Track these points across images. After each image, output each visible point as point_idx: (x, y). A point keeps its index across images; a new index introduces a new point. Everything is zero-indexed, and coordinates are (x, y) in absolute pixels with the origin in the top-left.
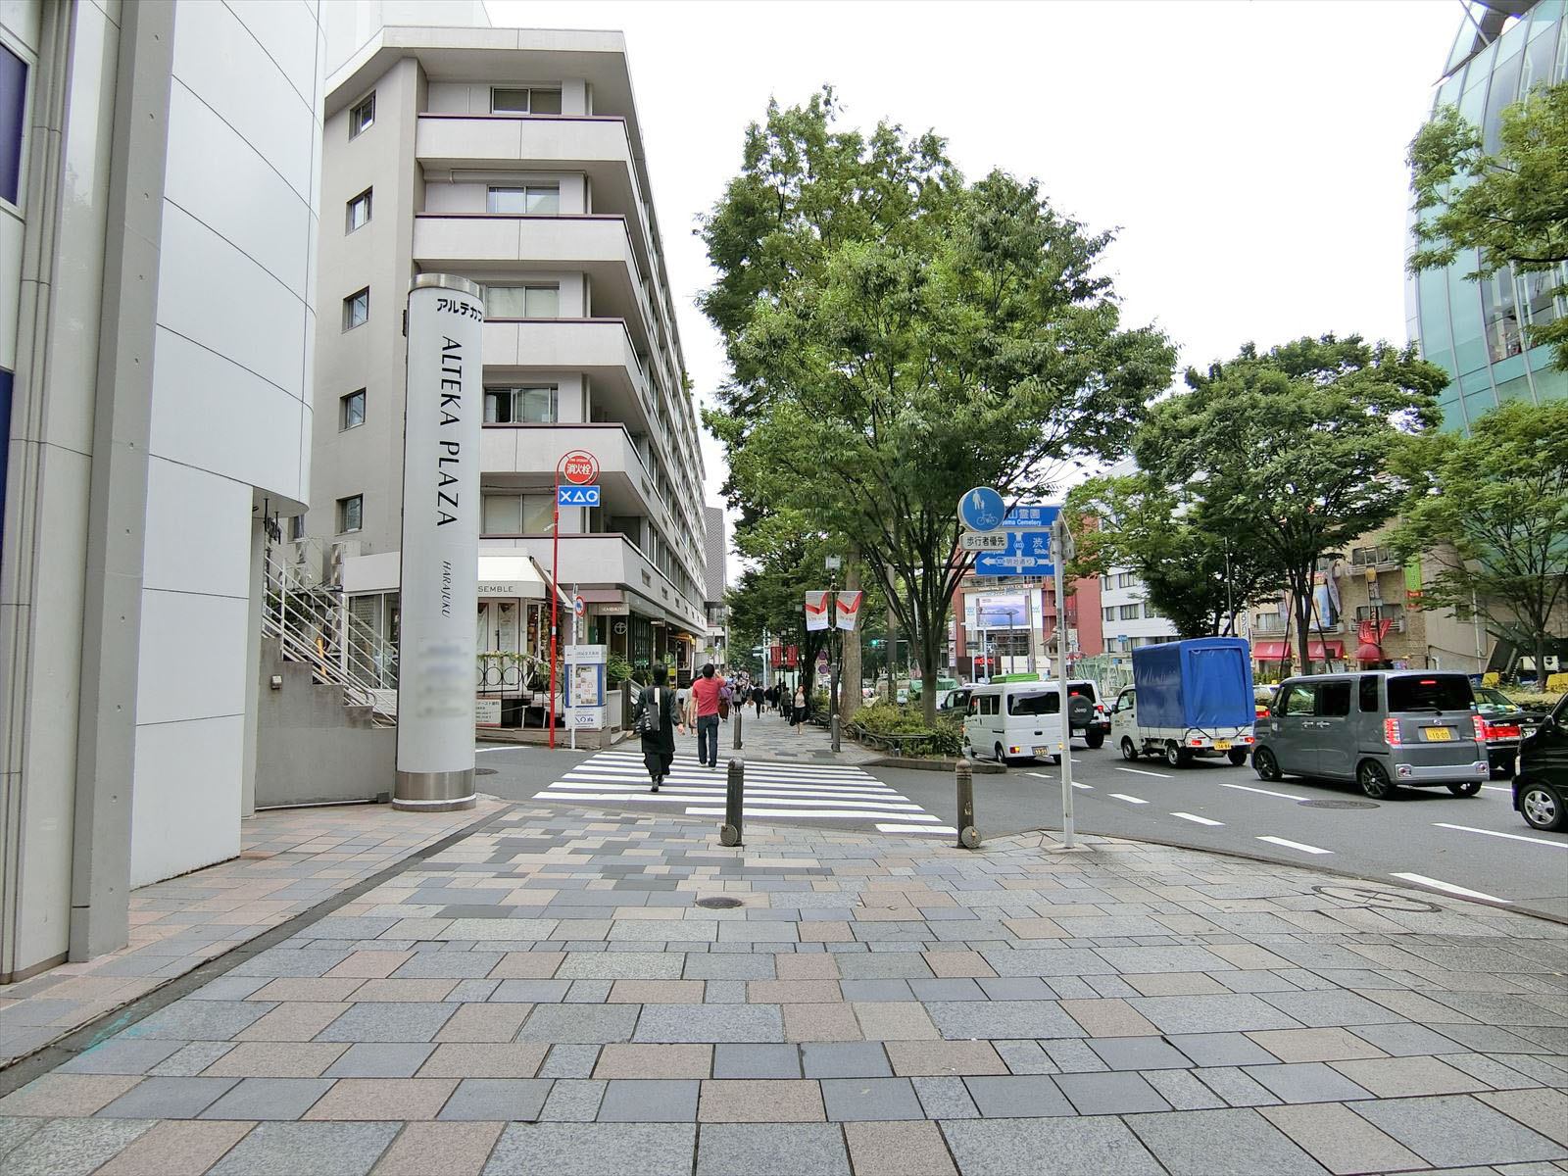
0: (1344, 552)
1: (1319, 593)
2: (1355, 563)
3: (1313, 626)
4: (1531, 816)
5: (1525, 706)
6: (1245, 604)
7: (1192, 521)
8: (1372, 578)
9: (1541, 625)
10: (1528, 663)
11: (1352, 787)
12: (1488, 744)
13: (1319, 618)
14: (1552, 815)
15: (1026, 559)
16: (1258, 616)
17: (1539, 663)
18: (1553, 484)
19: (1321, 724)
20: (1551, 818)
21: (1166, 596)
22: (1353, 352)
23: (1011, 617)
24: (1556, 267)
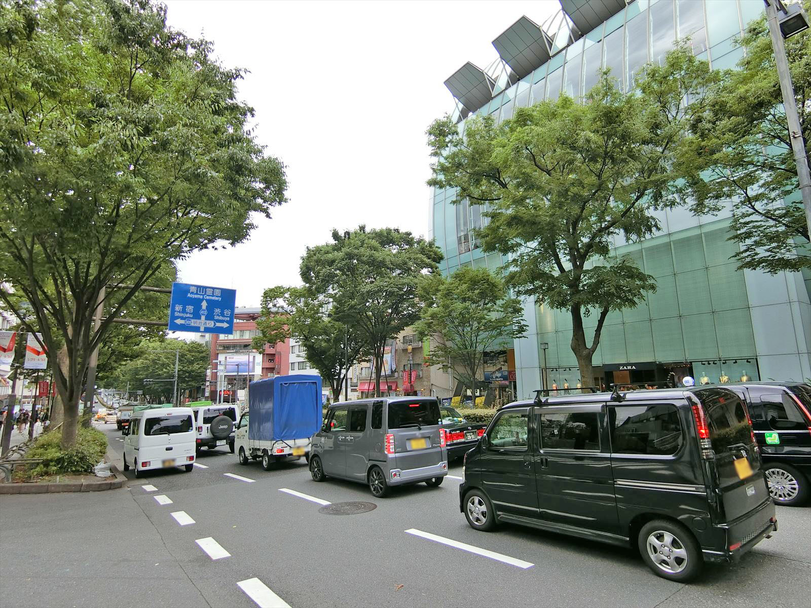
0: (398, 336)
1: (387, 357)
2: (404, 343)
3: (383, 373)
4: (471, 518)
5: (467, 417)
6: (355, 362)
7: (329, 315)
8: (410, 351)
9: (474, 374)
10: (469, 393)
11: (362, 487)
12: (447, 445)
13: (386, 370)
14: (485, 517)
15: (208, 322)
16: (362, 369)
17: (473, 393)
18: (480, 308)
19: (349, 438)
20: (484, 520)
21: (315, 356)
22: (407, 239)
23: (238, 367)
24: (484, 203)
